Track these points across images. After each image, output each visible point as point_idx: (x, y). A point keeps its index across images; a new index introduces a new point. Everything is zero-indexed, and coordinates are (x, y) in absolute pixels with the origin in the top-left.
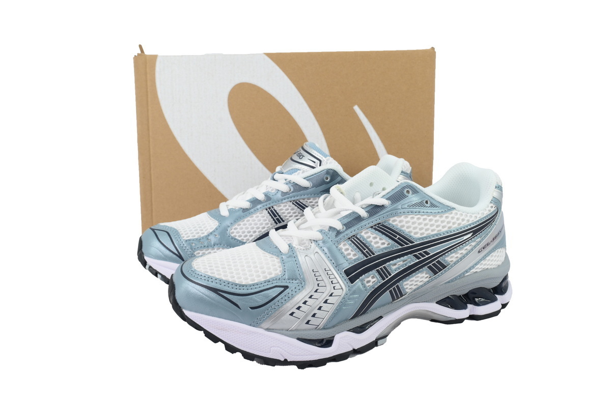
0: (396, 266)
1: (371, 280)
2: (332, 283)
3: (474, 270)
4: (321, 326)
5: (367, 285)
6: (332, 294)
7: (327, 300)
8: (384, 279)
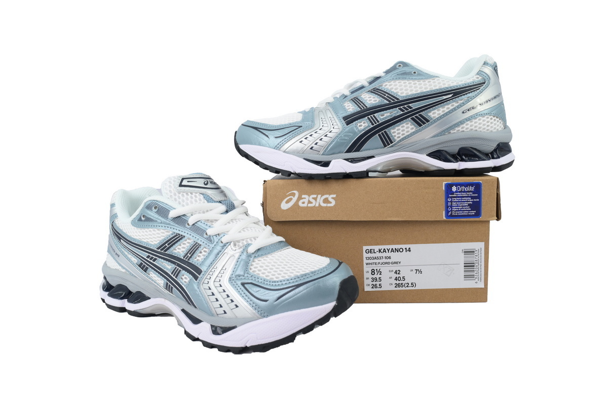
0: (383, 116)
1: (363, 125)
2: (333, 125)
4: (321, 152)
5: (360, 128)
6: (331, 131)
8: (373, 124)
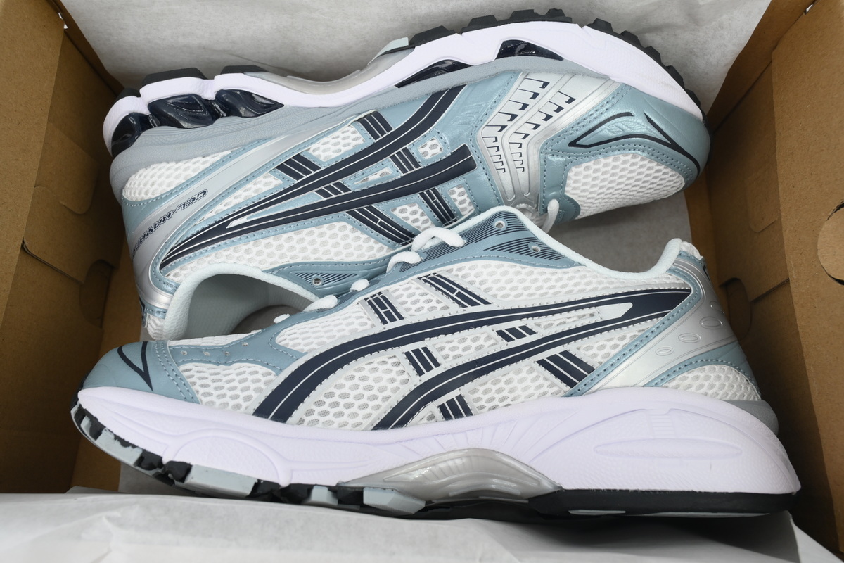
1: (429, 149)
2: (498, 147)
3: (211, 160)
4: (521, 77)
5: (435, 142)
6: (501, 130)
7: (512, 119)
8: (405, 150)
